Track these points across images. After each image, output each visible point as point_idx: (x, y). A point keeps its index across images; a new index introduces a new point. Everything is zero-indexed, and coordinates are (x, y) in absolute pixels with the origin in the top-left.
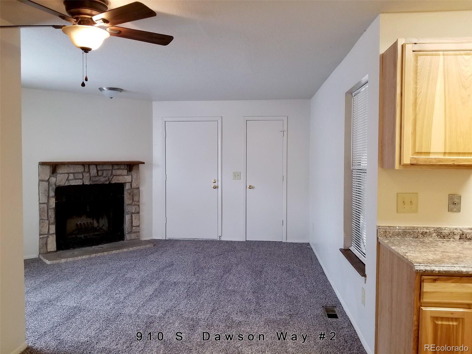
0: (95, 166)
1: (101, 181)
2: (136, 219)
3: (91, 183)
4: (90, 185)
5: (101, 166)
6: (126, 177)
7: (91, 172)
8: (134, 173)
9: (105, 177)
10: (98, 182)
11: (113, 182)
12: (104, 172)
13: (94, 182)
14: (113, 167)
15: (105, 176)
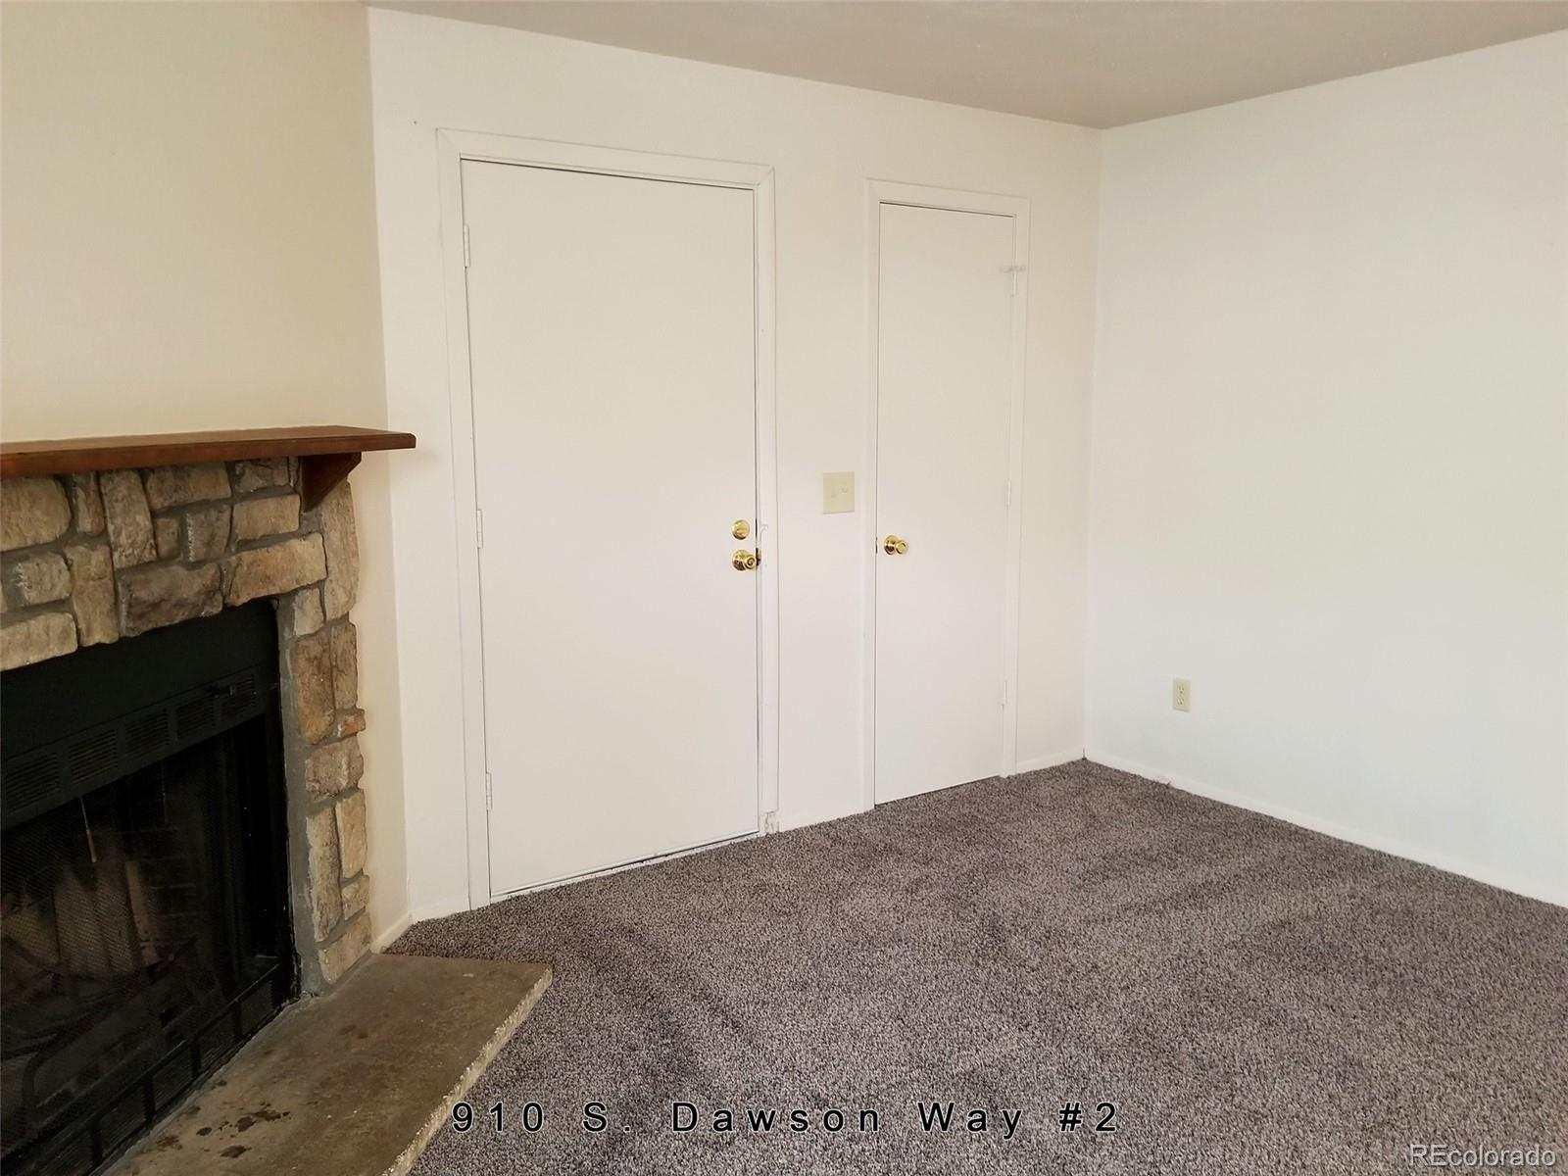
0: (134, 478)
1: (180, 604)
2: (353, 827)
3: (127, 627)
4: (122, 646)
5: (169, 475)
6: (297, 546)
7: (118, 533)
8: (332, 511)
9: (199, 564)
10: (166, 607)
11: (244, 599)
12: (190, 521)
13: (141, 616)
14: (234, 479)
15: (201, 556)
